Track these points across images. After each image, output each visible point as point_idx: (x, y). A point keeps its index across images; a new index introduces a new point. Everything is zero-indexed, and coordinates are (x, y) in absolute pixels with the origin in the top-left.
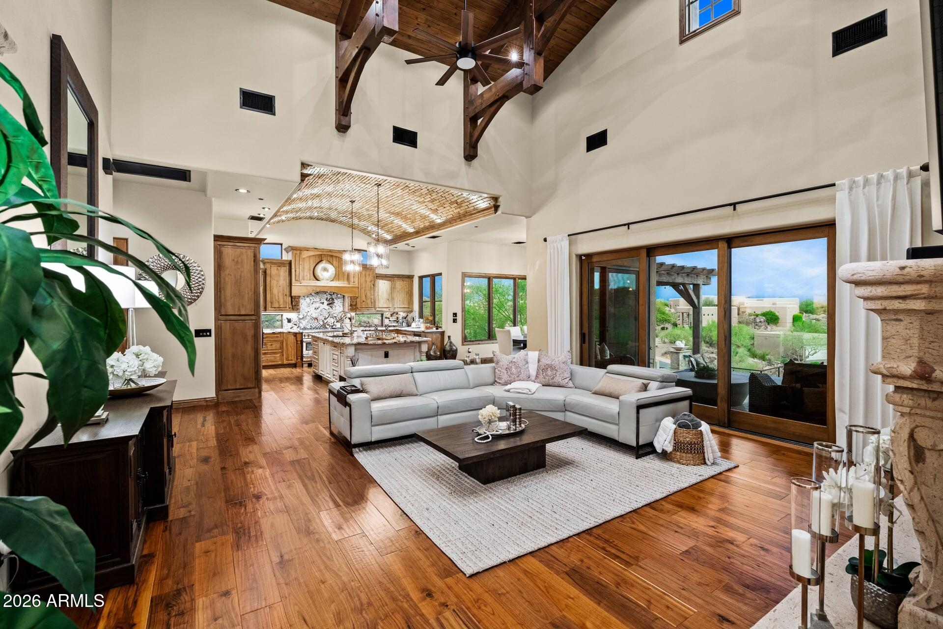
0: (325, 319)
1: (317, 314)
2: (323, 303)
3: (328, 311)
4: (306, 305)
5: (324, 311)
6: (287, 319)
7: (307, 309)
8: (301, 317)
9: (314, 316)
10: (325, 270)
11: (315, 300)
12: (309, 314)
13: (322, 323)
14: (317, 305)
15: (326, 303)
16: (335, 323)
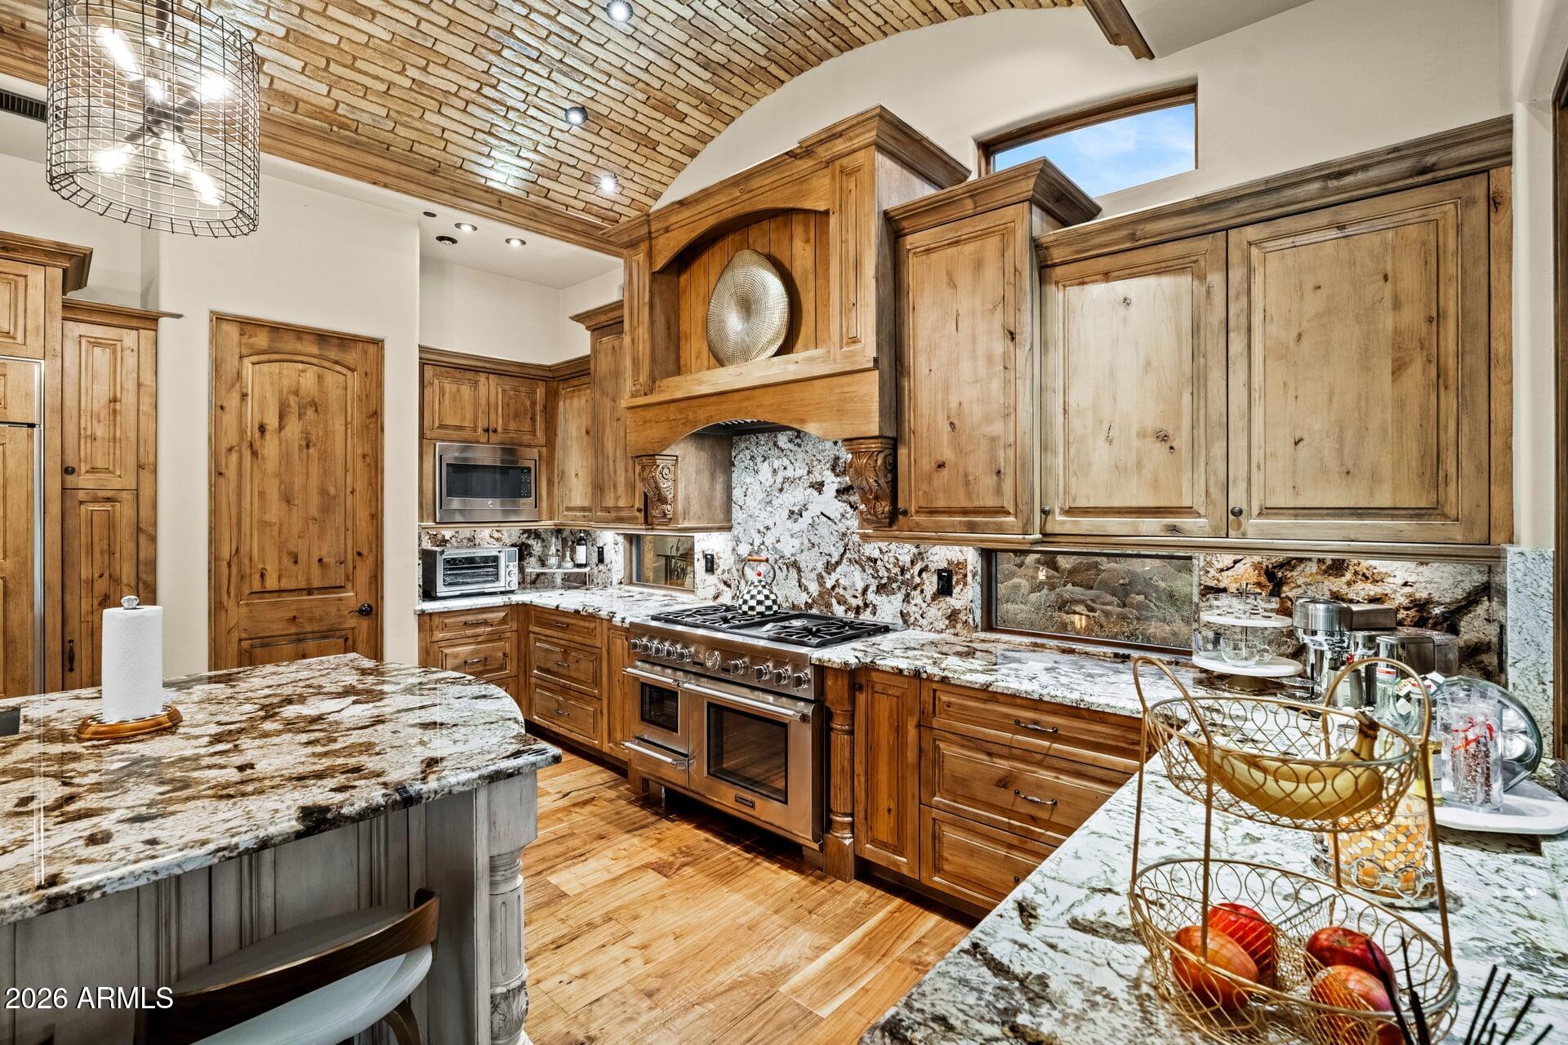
0: (830, 567)
1: (796, 542)
2: (819, 487)
3: (841, 528)
4: (760, 496)
5: (824, 527)
6: (705, 556)
7: (764, 519)
8: (744, 550)
9: (788, 547)
10: (748, 306)
11: (790, 473)
12: (770, 539)
13: (814, 588)
14: (796, 496)
15: (832, 483)
16: (871, 596)
